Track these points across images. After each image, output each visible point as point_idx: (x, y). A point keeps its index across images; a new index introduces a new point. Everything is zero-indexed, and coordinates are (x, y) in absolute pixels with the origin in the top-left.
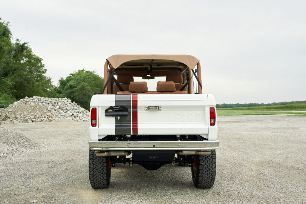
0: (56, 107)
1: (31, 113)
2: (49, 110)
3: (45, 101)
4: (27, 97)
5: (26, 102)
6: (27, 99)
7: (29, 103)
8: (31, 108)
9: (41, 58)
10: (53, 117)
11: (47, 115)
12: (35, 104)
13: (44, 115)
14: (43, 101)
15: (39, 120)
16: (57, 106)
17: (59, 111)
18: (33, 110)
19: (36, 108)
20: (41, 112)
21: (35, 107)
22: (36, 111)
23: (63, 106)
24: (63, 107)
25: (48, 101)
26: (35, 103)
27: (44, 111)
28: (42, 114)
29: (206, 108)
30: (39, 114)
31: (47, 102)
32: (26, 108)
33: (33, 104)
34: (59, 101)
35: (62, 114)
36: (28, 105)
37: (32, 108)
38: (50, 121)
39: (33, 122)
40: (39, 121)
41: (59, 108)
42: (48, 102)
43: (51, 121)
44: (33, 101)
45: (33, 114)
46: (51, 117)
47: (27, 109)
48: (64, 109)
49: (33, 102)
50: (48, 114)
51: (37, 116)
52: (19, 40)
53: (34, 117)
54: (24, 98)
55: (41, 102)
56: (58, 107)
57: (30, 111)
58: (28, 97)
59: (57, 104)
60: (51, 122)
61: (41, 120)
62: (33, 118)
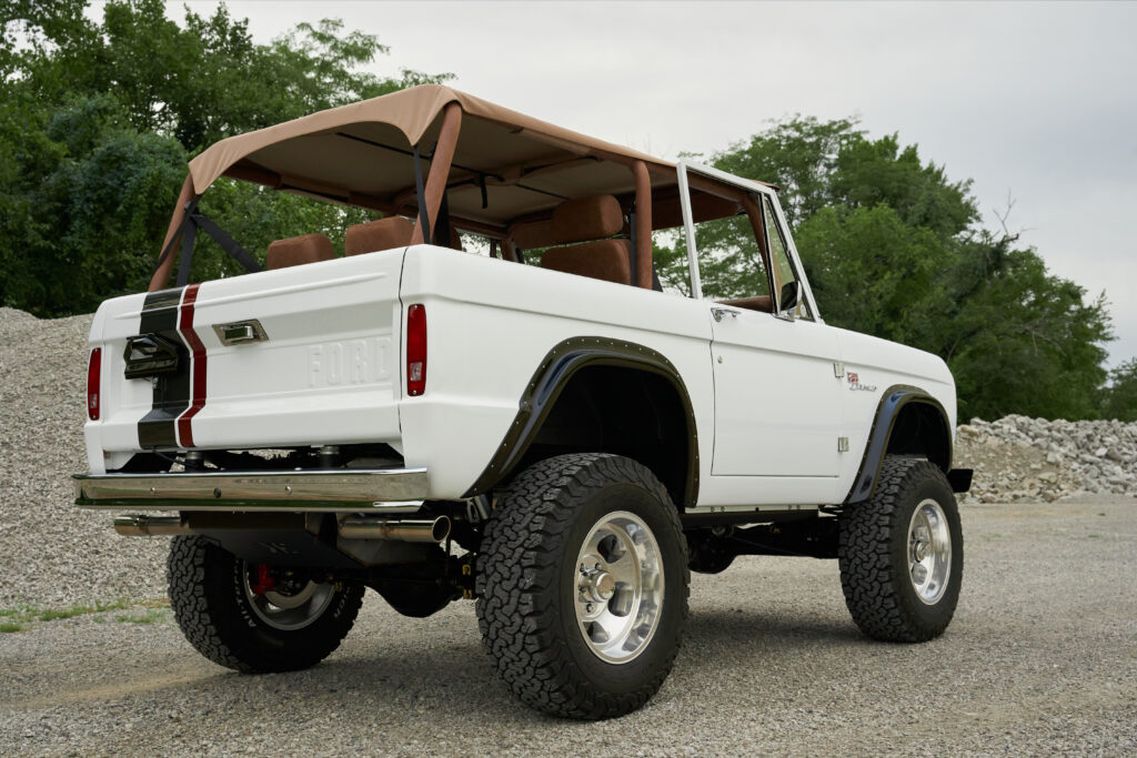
0: (1093, 454)
1: (985, 474)
2: (1050, 463)
3: (1046, 433)
4: (977, 420)
5: (972, 434)
6: (978, 424)
7: (981, 440)
8: (984, 457)
9: (1080, 287)
10: (1062, 486)
11: (1042, 480)
12: (1002, 442)
13: (1031, 481)
14: (1038, 431)
15: (1008, 495)
16: (1098, 448)
17: (1100, 468)
18: (990, 462)
19: (1004, 455)
20: (1021, 469)
21: (1001, 453)
22: (1004, 466)
23: (1125, 450)
24: (1125, 454)
25: (1059, 431)
26: (1004, 439)
27: (1033, 466)
28: (1024, 474)
29: (397, 310)
30: (1014, 475)
31: (1054, 433)
32: (967, 456)
33: (993, 442)
34: (1111, 430)
35: (1114, 478)
36: (974, 446)
37: (991, 455)
38: (1050, 502)
39: (984, 502)
40: (1005, 500)
41: (1107, 456)
42: (1059, 436)
43: (1051, 500)
44: (997, 431)
45: (990, 475)
46: (1054, 487)
47: (973, 460)
48: (1127, 458)
49: (997, 435)
50: (1045, 476)
51: (1006, 482)
52: (992, 234)
53: (993, 487)
54: (969, 423)
55: (1031, 434)
56: (1102, 451)
57: (982, 465)
58: (982, 418)
59: (1101, 441)
60: (1054, 503)
61: (1016, 497)
62: (988, 491)
